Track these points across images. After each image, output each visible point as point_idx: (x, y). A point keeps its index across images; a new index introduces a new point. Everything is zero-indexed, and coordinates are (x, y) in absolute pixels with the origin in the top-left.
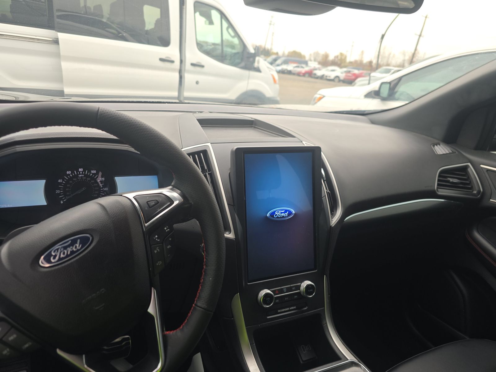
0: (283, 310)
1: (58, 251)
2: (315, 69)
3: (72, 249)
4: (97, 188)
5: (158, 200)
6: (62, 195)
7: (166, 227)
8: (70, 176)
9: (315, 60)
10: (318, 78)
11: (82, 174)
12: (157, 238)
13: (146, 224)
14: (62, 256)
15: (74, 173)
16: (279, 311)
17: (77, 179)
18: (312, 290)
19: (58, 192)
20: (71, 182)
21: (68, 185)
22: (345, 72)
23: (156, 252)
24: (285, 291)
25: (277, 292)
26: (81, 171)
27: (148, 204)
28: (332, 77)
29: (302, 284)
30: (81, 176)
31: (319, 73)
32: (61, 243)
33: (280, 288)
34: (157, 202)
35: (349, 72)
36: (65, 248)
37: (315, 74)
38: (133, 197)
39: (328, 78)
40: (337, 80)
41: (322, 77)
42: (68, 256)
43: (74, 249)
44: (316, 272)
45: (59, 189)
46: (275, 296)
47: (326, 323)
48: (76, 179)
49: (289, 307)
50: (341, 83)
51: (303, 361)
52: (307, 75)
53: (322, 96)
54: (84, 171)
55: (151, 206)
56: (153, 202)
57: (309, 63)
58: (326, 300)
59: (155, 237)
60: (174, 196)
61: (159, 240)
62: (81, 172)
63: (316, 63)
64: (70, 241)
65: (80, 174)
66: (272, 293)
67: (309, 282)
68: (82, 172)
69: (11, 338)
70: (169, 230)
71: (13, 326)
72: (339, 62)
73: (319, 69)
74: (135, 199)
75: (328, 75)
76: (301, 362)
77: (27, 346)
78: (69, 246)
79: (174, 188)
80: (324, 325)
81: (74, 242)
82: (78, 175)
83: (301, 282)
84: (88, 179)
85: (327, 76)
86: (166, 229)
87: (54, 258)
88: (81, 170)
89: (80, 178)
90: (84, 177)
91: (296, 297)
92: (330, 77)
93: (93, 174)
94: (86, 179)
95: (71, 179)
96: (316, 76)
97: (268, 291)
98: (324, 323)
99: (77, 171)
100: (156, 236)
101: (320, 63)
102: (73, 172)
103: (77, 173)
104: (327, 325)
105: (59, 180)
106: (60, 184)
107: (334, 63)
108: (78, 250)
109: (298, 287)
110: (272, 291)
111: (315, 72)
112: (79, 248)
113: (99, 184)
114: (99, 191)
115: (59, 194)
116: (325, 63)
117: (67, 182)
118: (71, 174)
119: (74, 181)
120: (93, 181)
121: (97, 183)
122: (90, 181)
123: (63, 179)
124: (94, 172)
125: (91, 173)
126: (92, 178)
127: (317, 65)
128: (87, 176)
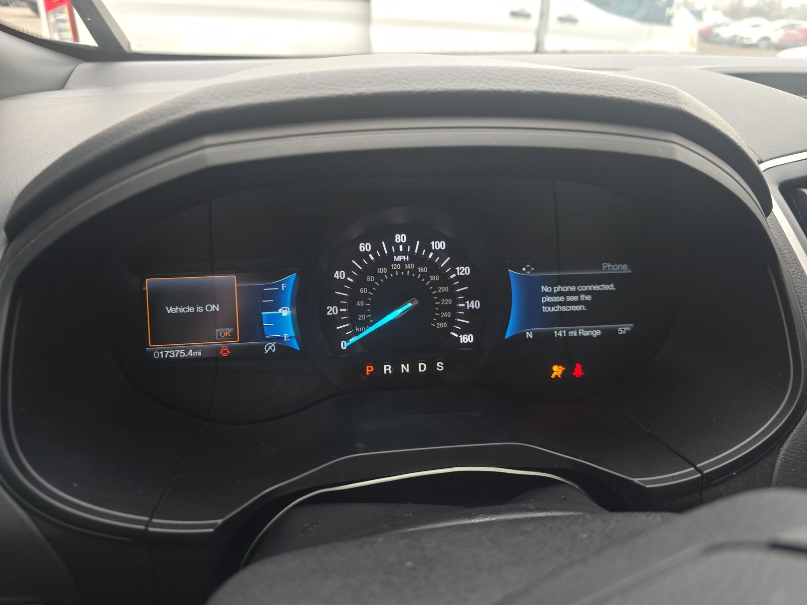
2: (719, 26)
4: (449, 301)
6: (344, 322)
8: (368, 259)
9: (715, 8)
10: (722, 43)
11: (405, 253)
15: (382, 251)
17: (390, 271)
19: (333, 310)
20: (370, 279)
21: (363, 291)
22: (784, 27)
26: (401, 243)
28: (754, 40)
30: (399, 258)
31: (725, 33)
35: (792, 27)
37: (718, 35)
39: (746, 42)
40: (764, 45)
41: (732, 42)
45: (336, 301)
48: (385, 270)
54: (411, 242)
57: (705, 15)
62: (401, 247)
63: (720, 13)
65: (398, 253)
68: (405, 245)
72: (767, 9)
73: (726, 25)
75: (744, 37)
82: (391, 255)
84: (421, 270)
85: (742, 38)
88: (400, 238)
89: (399, 266)
90: (410, 262)
92: (749, 39)
93: (437, 253)
94: (415, 271)
95: (371, 269)
99: (391, 242)
101: (726, 13)
102: (376, 247)
103: (389, 249)
105: (337, 272)
106: (341, 284)
107: (755, 12)
111: (717, 31)
113: (452, 288)
114: (453, 309)
115: (336, 319)
116: (736, 13)
117: (360, 280)
118: (373, 252)
119: (379, 277)
120: (434, 278)
121: (449, 283)
122: (425, 276)
123: (349, 268)
124: (439, 245)
125: (429, 249)
126: (434, 268)
127: (720, 18)
128: (417, 259)
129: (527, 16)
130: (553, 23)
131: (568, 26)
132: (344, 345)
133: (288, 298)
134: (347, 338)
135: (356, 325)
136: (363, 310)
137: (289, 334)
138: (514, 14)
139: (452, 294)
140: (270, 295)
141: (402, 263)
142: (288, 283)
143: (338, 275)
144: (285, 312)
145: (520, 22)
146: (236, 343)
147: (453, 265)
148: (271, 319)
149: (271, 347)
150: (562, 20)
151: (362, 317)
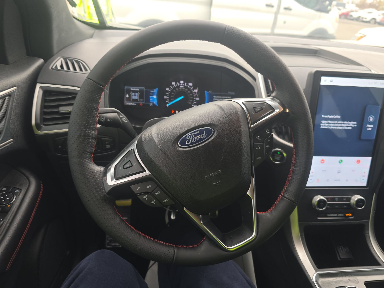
0: (332, 215)
1: (190, 137)
2: (352, 11)
3: (200, 137)
4: (192, 98)
5: (262, 107)
6: (168, 100)
7: (267, 130)
9: (352, 3)
10: (353, 19)
11: (183, 85)
12: (259, 138)
13: (252, 125)
14: (193, 141)
16: (329, 215)
17: (179, 89)
18: (361, 204)
19: (165, 97)
20: (174, 91)
21: (173, 93)
23: (257, 149)
24: (337, 200)
25: (330, 200)
27: (254, 109)
28: (368, 19)
29: (353, 198)
31: (354, 15)
32: (192, 132)
33: (332, 197)
34: (261, 109)
36: (196, 135)
37: (351, 16)
38: (242, 103)
39: (364, 20)
40: (373, 22)
41: (358, 19)
42: (197, 142)
43: (202, 138)
44: (367, 189)
45: (166, 95)
46: (328, 203)
47: (369, 233)
49: (337, 213)
50: (377, 25)
51: (340, 258)
52: (343, 17)
53: (362, 35)
54: (184, 83)
55: (256, 111)
56: (258, 108)
57: (347, 5)
58: (372, 215)
59: (257, 137)
60: (275, 105)
61: (260, 140)
63: (354, 5)
64: (199, 131)
65: (181, 85)
66: (325, 199)
67: (360, 197)
69: (157, 193)
70: (269, 132)
71: (158, 185)
72: (377, 5)
73: (356, 11)
74: (244, 104)
76: (339, 259)
77: (166, 200)
78: (198, 134)
79: (275, 99)
80: (367, 234)
81: (201, 132)
82: (179, 85)
83: (353, 195)
85: (363, 18)
86: (267, 132)
87: (188, 142)
88: (182, 82)
89: (181, 89)
91: (345, 206)
92: (366, 18)
93: (190, 86)
94: (185, 90)
95: (175, 88)
96: (352, 18)
97: (322, 198)
98: (367, 232)
99: (180, 83)
100: (259, 137)
101: (357, 5)
102: (176, 84)
104: (369, 235)
106: (168, 91)
107: (371, 6)
108: (204, 138)
109: (349, 199)
110: (326, 198)
111: (351, 14)
112: (205, 137)
113: (193, 95)
114: (193, 99)
115: (166, 99)
116: (362, 6)
117: (172, 91)
118: (175, 85)
119: (176, 90)
120: (189, 92)
121: (192, 93)
122: (187, 91)
123: (170, 88)
124: (190, 84)
125: (188, 85)
126: (189, 89)
127: (354, 8)
128: (185, 87)
129: (272, 6)
130: (282, 10)
131: (288, 11)
132: (167, 105)
133: (156, 93)
134: (168, 104)
135: (170, 101)
136: (172, 98)
137: (155, 102)
138: (268, 5)
139: (193, 96)
140: (152, 93)
141: (182, 88)
142: (156, 91)
143: (167, 89)
144: (155, 97)
145: (270, 9)
146: (144, 103)
147: (193, 89)
148: (152, 98)
149: (151, 104)
150: (286, 9)
151: (172, 99)
